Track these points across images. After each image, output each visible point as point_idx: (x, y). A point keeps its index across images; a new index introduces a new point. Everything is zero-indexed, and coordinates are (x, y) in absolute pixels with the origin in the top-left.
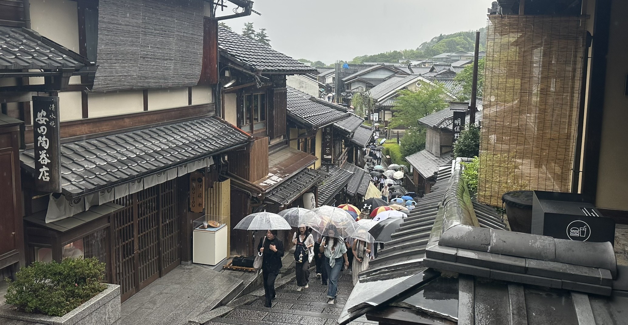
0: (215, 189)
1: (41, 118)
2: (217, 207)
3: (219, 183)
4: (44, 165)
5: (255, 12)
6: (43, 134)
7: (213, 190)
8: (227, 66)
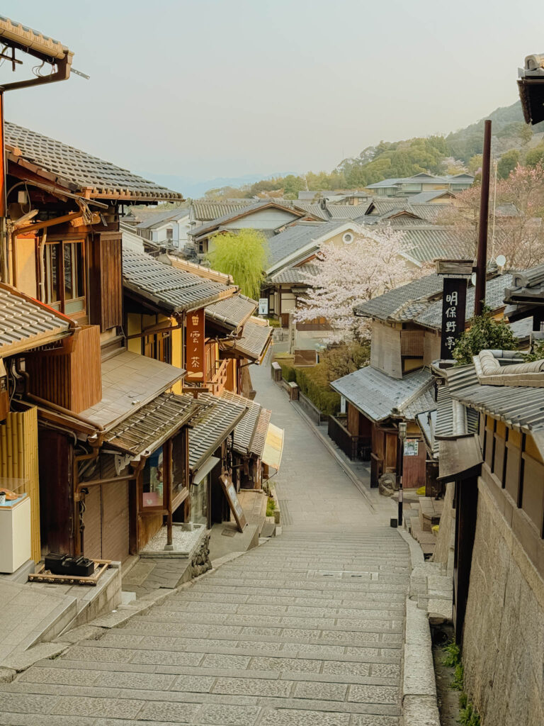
0: (9, 426)
2: (16, 461)
3: (17, 415)
5: (78, 73)
7: (7, 428)
8: (22, 183)
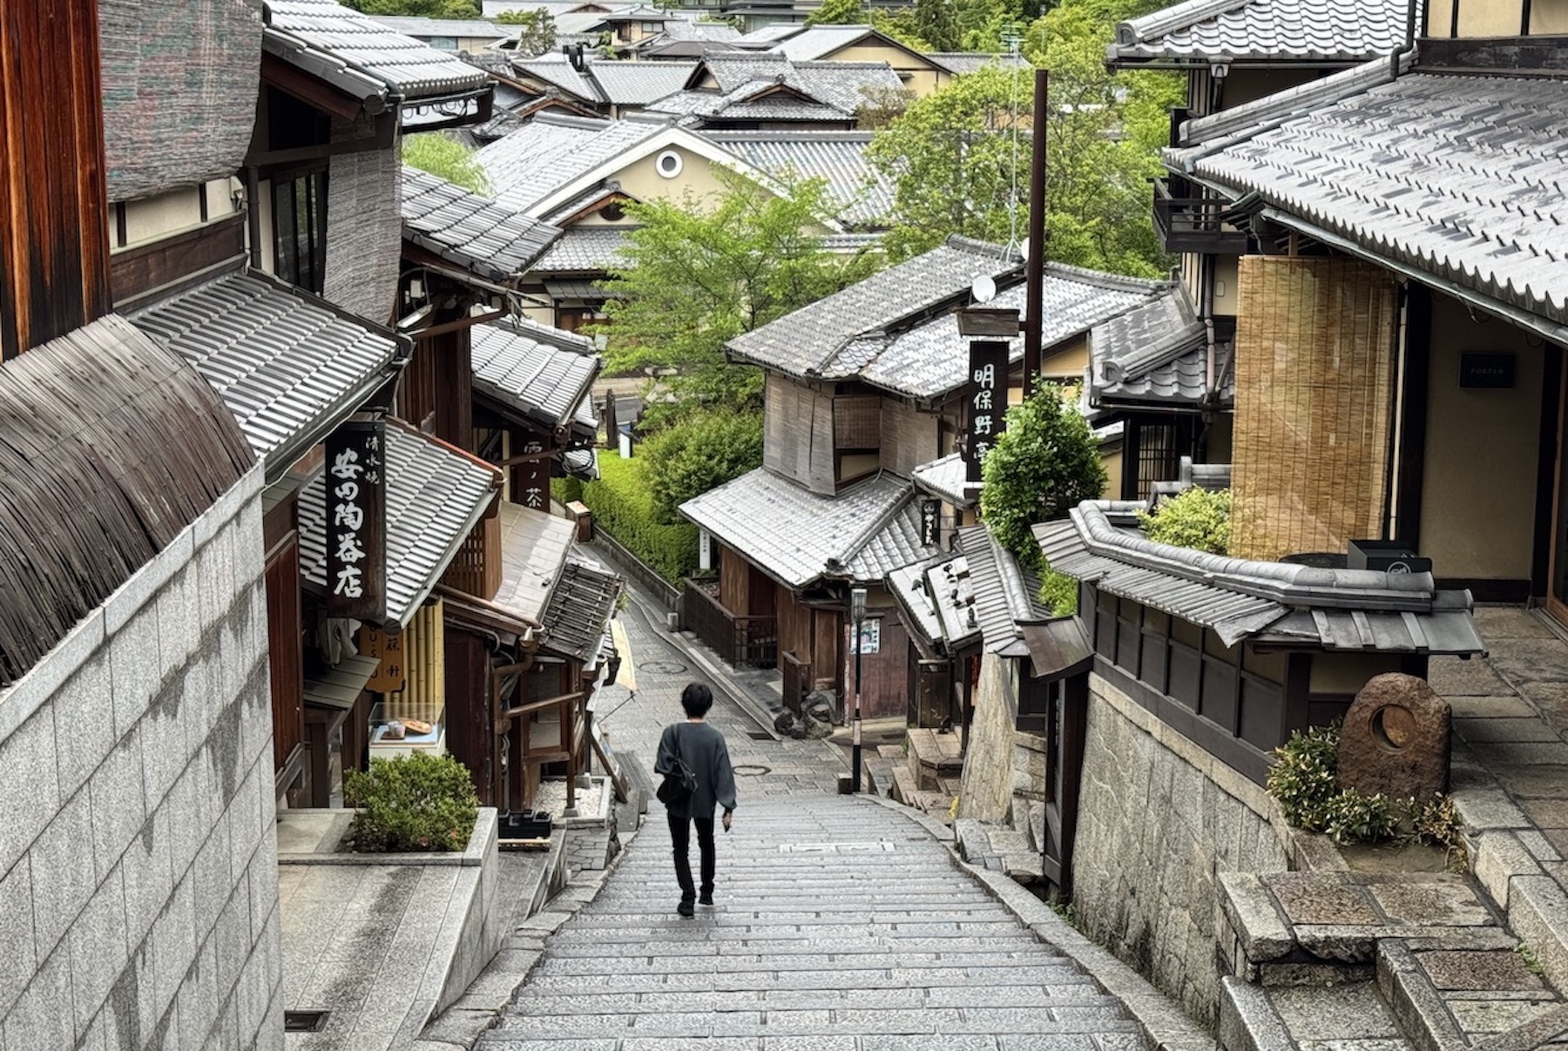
1: (343, 467)
4: (350, 563)
6: (349, 498)
8: (419, 269)
